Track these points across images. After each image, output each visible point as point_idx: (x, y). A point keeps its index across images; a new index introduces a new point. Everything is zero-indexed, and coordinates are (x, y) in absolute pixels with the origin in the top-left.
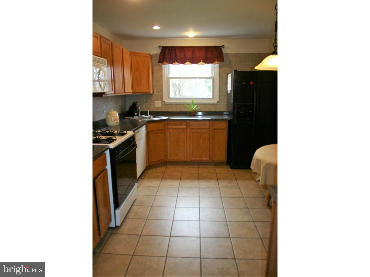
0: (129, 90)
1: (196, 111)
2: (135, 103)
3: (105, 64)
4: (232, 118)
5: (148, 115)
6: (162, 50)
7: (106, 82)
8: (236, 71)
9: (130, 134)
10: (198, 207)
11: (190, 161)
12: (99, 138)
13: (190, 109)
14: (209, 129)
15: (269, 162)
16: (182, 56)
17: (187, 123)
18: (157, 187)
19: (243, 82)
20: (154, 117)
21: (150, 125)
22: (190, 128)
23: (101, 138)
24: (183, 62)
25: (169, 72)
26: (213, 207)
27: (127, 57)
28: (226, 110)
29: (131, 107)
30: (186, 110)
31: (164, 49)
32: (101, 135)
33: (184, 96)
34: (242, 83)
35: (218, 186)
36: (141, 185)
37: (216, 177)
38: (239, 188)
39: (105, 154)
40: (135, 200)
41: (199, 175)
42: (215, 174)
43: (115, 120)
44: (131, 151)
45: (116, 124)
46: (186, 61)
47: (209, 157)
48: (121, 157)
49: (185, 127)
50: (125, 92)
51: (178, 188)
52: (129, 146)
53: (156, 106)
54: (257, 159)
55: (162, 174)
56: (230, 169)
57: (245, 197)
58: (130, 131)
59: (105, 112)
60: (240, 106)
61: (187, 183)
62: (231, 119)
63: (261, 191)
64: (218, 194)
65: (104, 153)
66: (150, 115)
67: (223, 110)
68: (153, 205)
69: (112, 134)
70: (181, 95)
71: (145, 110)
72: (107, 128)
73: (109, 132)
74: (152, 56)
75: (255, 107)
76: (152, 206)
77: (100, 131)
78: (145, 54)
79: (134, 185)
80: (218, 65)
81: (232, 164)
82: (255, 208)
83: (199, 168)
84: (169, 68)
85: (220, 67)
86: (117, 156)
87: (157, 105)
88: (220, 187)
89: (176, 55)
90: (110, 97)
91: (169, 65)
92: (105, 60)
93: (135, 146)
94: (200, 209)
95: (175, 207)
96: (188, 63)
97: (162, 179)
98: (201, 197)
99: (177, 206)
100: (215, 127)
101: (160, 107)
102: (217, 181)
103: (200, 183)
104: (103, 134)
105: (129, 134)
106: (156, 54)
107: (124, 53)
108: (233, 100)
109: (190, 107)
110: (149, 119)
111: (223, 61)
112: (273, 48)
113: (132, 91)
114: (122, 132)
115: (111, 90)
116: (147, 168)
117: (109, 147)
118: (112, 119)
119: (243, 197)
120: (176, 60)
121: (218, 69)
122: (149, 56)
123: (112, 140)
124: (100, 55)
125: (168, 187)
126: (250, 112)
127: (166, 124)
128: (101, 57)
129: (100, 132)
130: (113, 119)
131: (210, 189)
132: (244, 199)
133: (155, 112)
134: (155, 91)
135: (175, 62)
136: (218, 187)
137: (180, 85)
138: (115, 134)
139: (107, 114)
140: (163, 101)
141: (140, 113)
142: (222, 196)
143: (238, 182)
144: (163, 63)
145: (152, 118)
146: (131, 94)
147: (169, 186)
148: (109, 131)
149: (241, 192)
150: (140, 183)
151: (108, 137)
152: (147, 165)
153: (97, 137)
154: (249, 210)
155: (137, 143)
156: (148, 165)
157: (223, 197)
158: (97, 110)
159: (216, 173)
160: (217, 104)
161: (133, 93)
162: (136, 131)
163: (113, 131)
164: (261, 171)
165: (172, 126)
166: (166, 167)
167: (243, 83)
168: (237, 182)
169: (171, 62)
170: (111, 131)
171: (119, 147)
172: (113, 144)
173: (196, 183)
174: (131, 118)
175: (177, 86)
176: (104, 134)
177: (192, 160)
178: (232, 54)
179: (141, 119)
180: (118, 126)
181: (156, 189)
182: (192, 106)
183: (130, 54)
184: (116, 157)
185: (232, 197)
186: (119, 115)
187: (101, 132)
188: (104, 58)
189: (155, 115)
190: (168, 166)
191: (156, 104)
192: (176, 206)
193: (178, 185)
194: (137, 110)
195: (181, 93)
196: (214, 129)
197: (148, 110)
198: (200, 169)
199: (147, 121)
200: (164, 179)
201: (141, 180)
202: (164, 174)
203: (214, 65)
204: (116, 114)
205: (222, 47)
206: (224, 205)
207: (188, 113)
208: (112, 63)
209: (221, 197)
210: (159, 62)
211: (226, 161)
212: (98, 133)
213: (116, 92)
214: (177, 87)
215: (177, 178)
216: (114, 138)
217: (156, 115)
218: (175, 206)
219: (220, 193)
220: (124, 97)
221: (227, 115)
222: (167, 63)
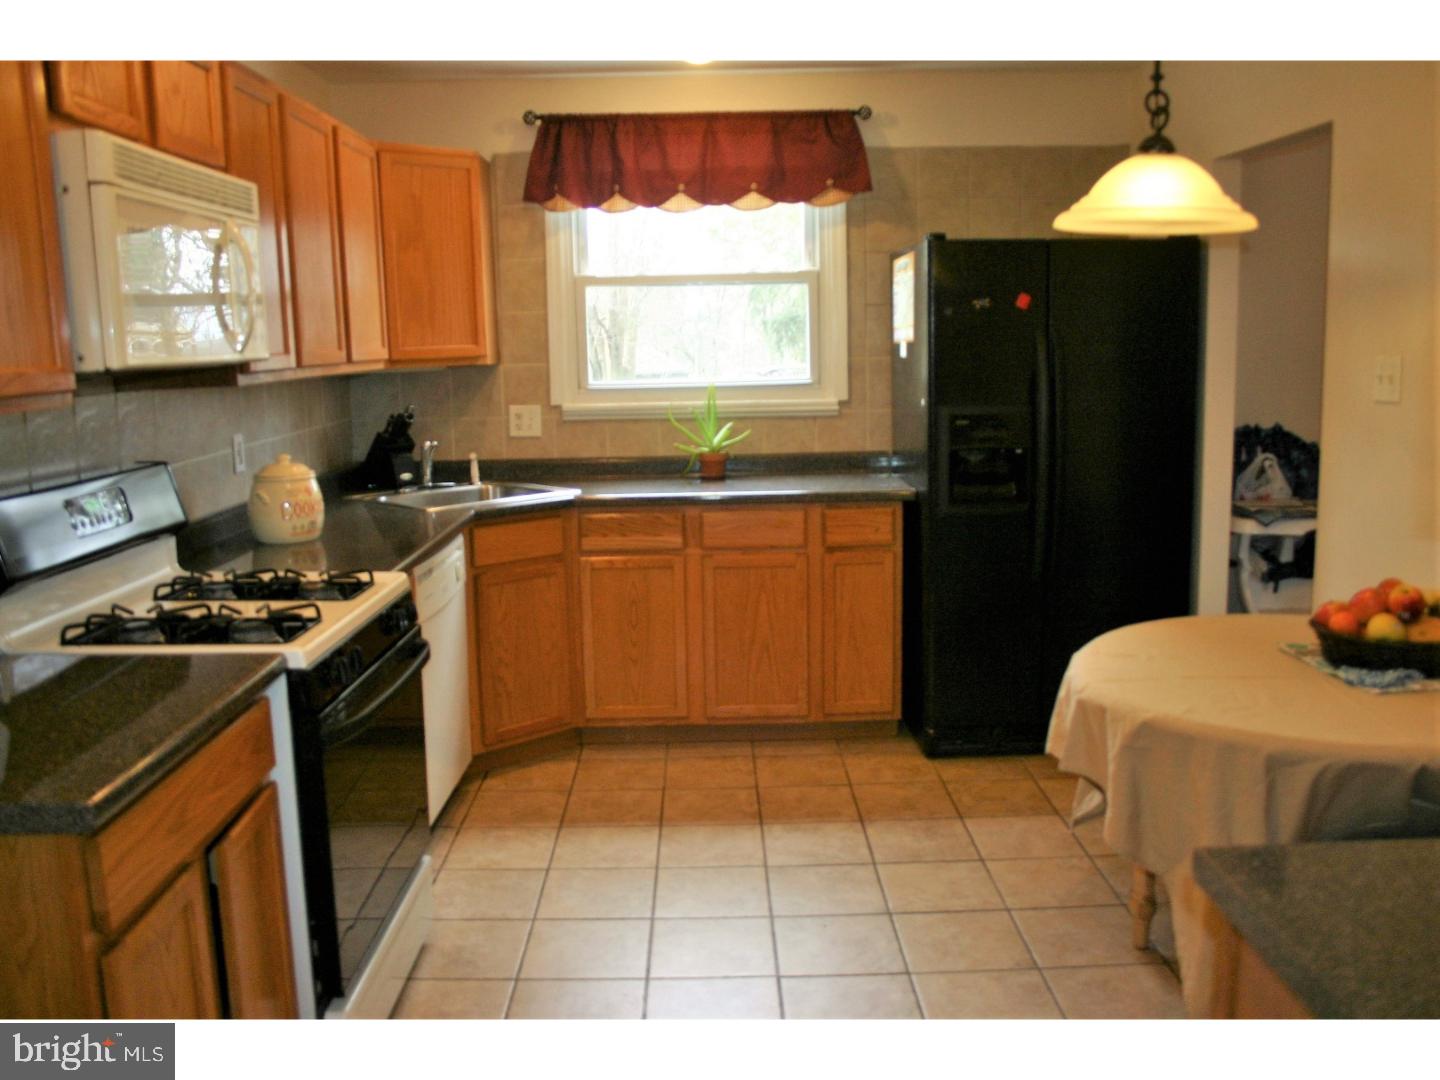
0: (371, 350)
1: (727, 455)
2: (400, 416)
3: (250, 211)
4: (923, 488)
5: (471, 484)
6: (543, 135)
7: (255, 308)
8: (938, 242)
9: (388, 584)
10: (770, 970)
11: (706, 722)
12: (225, 612)
13: (698, 445)
14: (800, 547)
15: (1148, 715)
16: (651, 162)
17: (684, 516)
18: (540, 870)
19: (979, 295)
20: (507, 493)
21: (485, 535)
22: (702, 546)
23: (235, 616)
24: (654, 195)
25: (583, 251)
26: (848, 970)
27: (358, 170)
28: (888, 447)
29: (379, 435)
30: (677, 448)
31: (553, 131)
32: (230, 594)
33: (639, 376)
34: (975, 302)
35: (865, 851)
36: (448, 865)
37: (854, 807)
38: (982, 860)
39: (266, 702)
40: (423, 949)
41: (758, 794)
42: (845, 791)
43: (299, 508)
44: (399, 682)
45: (309, 531)
46: (674, 192)
47: (809, 694)
48: (348, 716)
49: (676, 540)
50: (349, 360)
51: (653, 871)
52: (388, 654)
53: (514, 433)
54: (1083, 707)
55: (562, 800)
56: (921, 761)
57: (1016, 910)
58: (388, 568)
59: (241, 468)
60: (965, 422)
61: (697, 844)
62: (917, 494)
63: (1098, 870)
64: (872, 898)
65: (258, 697)
66: (483, 478)
67: (869, 446)
68: (522, 976)
69: (291, 589)
70: (626, 371)
71: (454, 455)
72: (255, 555)
73: (277, 577)
74: (487, 167)
75: (1043, 427)
76: (517, 980)
77: (225, 575)
78: (453, 156)
79: (417, 864)
80: (840, 209)
81: (931, 731)
82: (1074, 967)
83: (754, 757)
84: (581, 232)
85: (851, 220)
86: (328, 710)
87: (519, 427)
88: (878, 857)
89: (616, 159)
90: (270, 386)
91: (581, 210)
92: (248, 189)
93: (417, 650)
94: (784, 982)
95: (647, 979)
96: (680, 200)
97: (560, 828)
98: (779, 917)
99: (653, 974)
100: (835, 538)
101: (537, 438)
102: (858, 826)
103: (768, 842)
104: (244, 589)
105: (384, 585)
106: (512, 157)
107: (342, 149)
108: (930, 392)
109: (697, 431)
110: (478, 504)
111: (868, 187)
112: (1147, 117)
113: (384, 354)
114: (347, 575)
115: (281, 348)
116: (478, 770)
117: (284, 660)
118: (282, 506)
119: (1008, 910)
120: (617, 187)
121: (841, 230)
122: (476, 168)
123: (299, 624)
124: (222, 163)
125: (596, 869)
126: (1019, 451)
127: (575, 522)
128: (226, 170)
129: (227, 582)
130: (287, 505)
131: (824, 870)
132: (1012, 918)
133: (507, 462)
134: (506, 352)
135: (612, 194)
136: (870, 860)
137: (621, 316)
138: (310, 587)
139: (258, 480)
140: (554, 401)
141: (428, 472)
142: (891, 906)
143: (970, 829)
144: (550, 204)
145: (495, 497)
146: (380, 366)
147: (604, 865)
148: (275, 572)
149: (994, 883)
150: (444, 853)
151: (277, 605)
152: (473, 750)
153: (215, 606)
154: (1042, 975)
155: (426, 635)
156: (481, 750)
157: (897, 913)
158: (201, 458)
159: (850, 785)
160: (840, 415)
161: (391, 361)
162: (418, 570)
163: (299, 574)
164: (1111, 768)
165: (605, 535)
166: (579, 761)
167: (978, 304)
168: (965, 826)
169: (595, 195)
170: (288, 571)
171: (337, 660)
172: (304, 645)
173: (744, 841)
174: (383, 499)
175: (607, 323)
176: (246, 587)
177: (713, 718)
178: (912, 150)
179: (434, 502)
180: (319, 546)
181: (535, 884)
182: (710, 428)
183: (373, 154)
184: (322, 715)
185: (947, 912)
186: (321, 481)
187: (230, 577)
188: (240, 175)
189: (510, 480)
190: (586, 753)
191: (513, 421)
192: (648, 971)
193: (652, 856)
194: (416, 455)
195: (625, 360)
196: (831, 550)
197: (473, 456)
198: (760, 763)
199: (472, 512)
200: (575, 822)
201: (449, 835)
202: (569, 795)
203: (817, 210)
204: (309, 479)
205: (857, 119)
206: (908, 960)
207: (686, 466)
208: (281, 206)
209: (890, 914)
210: (529, 197)
211: (898, 715)
212: (213, 583)
213: (306, 360)
214: (603, 326)
215: (641, 818)
216: (309, 613)
217: (518, 479)
218: (643, 974)
219: (882, 890)
220: (342, 386)
221: (895, 470)
222: (568, 204)
